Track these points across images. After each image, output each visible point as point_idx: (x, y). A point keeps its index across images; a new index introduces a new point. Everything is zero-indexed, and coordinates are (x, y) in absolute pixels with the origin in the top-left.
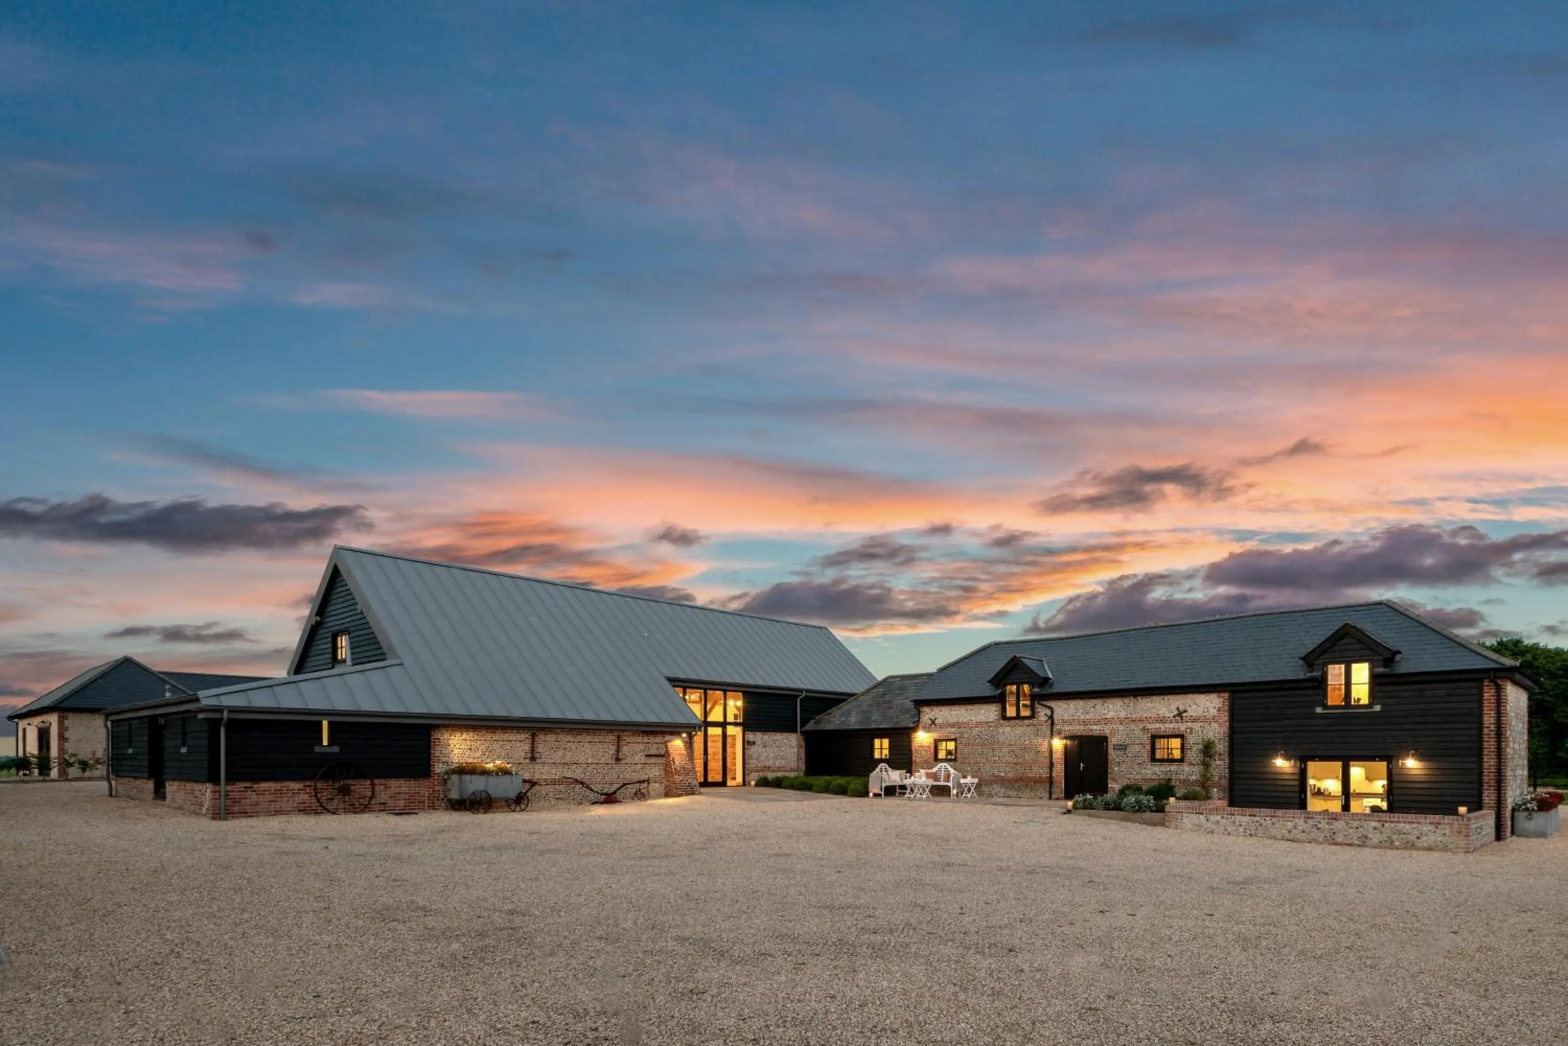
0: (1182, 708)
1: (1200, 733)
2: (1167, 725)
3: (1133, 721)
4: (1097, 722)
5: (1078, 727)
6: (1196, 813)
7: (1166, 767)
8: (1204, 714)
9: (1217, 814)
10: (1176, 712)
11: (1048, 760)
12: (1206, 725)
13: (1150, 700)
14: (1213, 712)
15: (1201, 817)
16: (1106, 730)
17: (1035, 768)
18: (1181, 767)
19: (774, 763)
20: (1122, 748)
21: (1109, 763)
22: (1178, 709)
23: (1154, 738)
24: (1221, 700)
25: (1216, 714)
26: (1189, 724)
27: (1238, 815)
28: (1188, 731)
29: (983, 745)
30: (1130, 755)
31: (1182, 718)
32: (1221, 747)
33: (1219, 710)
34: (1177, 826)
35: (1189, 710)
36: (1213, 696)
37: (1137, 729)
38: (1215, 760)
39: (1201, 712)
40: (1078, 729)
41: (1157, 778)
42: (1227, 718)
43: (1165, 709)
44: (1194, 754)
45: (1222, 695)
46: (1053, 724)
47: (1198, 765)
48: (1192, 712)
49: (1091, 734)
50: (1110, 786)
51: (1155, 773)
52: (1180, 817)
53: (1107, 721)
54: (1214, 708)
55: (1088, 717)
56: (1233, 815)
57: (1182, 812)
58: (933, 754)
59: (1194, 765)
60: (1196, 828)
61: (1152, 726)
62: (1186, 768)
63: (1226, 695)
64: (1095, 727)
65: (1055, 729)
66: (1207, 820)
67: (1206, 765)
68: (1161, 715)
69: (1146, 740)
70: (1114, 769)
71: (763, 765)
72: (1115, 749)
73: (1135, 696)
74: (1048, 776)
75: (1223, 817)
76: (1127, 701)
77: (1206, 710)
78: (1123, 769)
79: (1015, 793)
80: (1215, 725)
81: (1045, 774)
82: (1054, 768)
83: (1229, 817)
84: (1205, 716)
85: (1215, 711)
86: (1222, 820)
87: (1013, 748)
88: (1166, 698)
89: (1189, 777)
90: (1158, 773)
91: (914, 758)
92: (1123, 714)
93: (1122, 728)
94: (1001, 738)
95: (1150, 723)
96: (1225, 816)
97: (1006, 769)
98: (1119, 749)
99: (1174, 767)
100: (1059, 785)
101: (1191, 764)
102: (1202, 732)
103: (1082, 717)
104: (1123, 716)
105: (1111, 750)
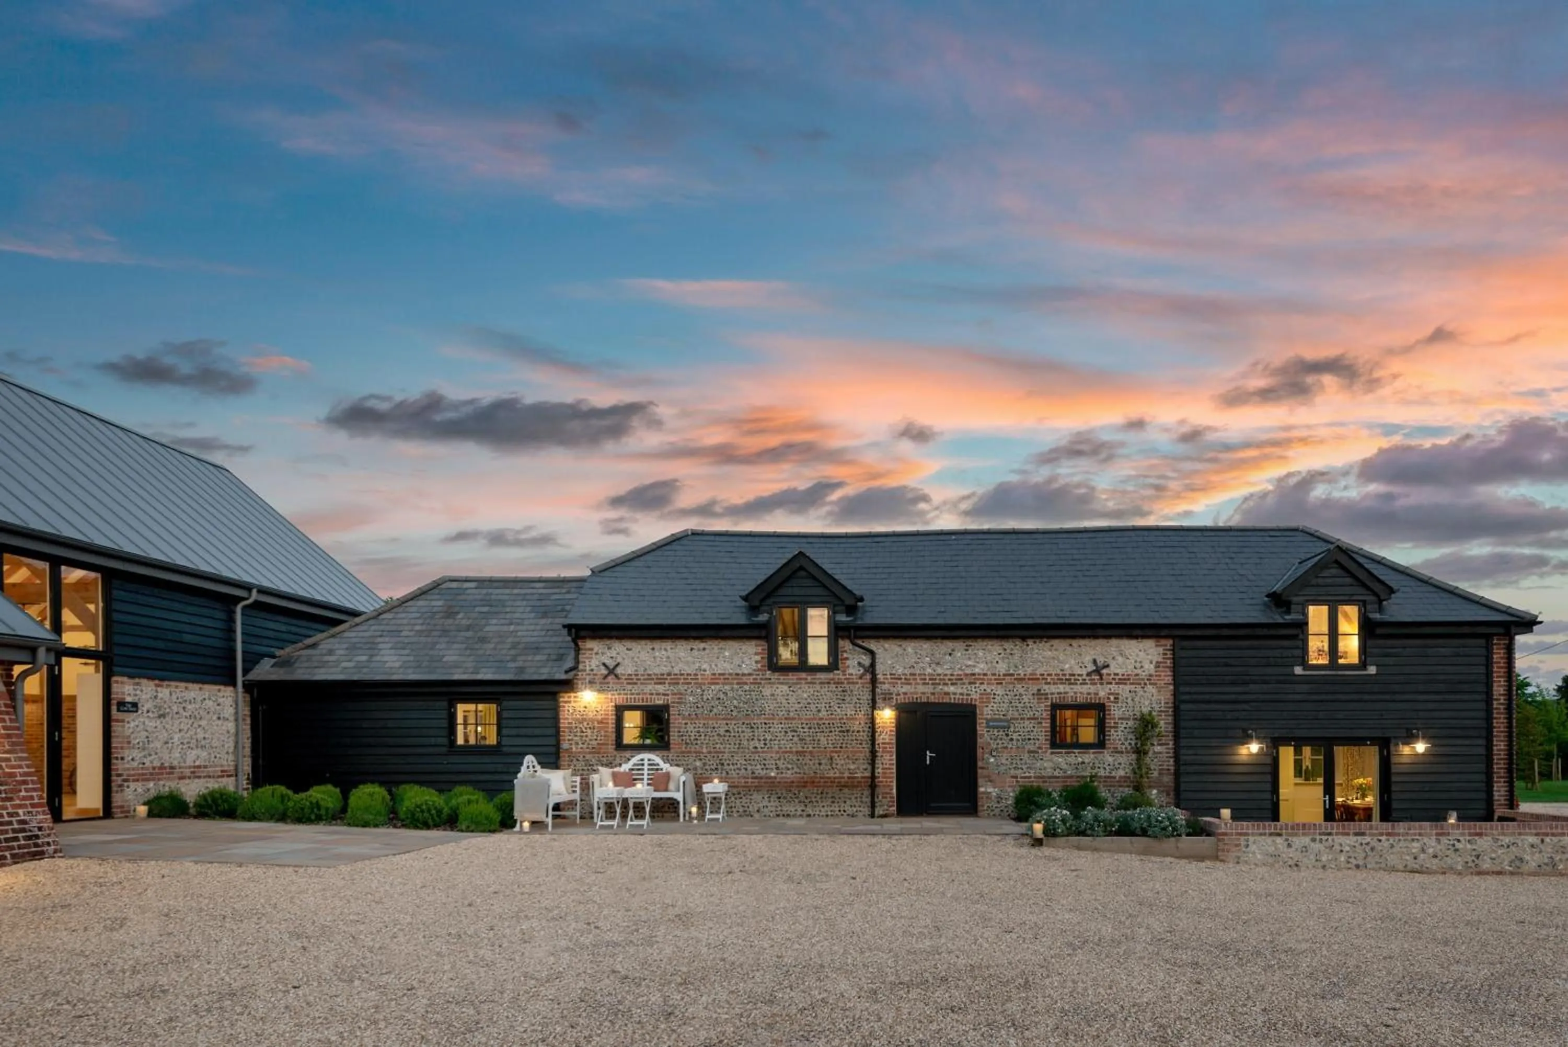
0: (1101, 661)
1: (1129, 700)
2: (1078, 688)
3: (1020, 680)
4: (957, 680)
5: (921, 688)
6: (1271, 834)
7: (1077, 757)
8: (1136, 671)
9: (1304, 834)
10: (1091, 668)
11: (867, 747)
12: (1139, 689)
13: (1048, 645)
14: (1150, 668)
15: (1279, 840)
16: (973, 694)
17: (839, 761)
18: (1100, 756)
19: (183, 757)
20: (1003, 725)
21: (979, 751)
22: (1095, 662)
23: (1056, 708)
24: (1161, 650)
25: (1152, 672)
26: (1114, 687)
27: (1337, 834)
28: (1112, 698)
29: (728, 718)
30: (1015, 736)
31: (1101, 675)
32: (1164, 724)
33: (1158, 664)
34: (1239, 858)
35: (1113, 665)
36: (1149, 644)
37: (1026, 693)
38: (1153, 745)
39: (1131, 667)
40: (921, 692)
41: (1062, 774)
42: (1169, 679)
43: (1073, 662)
44: (1119, 735)
45: (1163, 642)
46: (874, 681)
47: (1128, 752)
48: (1117, 667)
49: (946, 700)
50: (982, 789)
51: (1057, 767)
52: (1243, 843)
53: (973, 679)
54: (1151, 663)
55: (939, 671)
56: (1330, 834)
57: (1246, 834)
58: (613, 736)
59: (1122, 752)
60: (1271, 860)
61: (1053, 689)
62: (1108, 757)
63: (1169, 642)
64: (952, 689)
65: (878, 690)
66: (1289, 846)
67: (1140, 752)
68: (1067, 672)
69: (1043, 711)
70: (988, 761)
71: (157, 764)
72: (988, 727)
73: (1024, 639)
74: (868, 774)
75: (1314, 840)
76: (1009, 645)
77: (1138, 665)
78: (1004, 761)
79: (800, 808)
80: (1150, 689)
81: (861, 771)
82: (878, 761)
83: (1324, 838)
84: (1137, 675)
85: (1152, 666)
86: (1312, 844)
87: (794, 724)
88: (1075, 643)
89: (1113, 774)
90: (1065, 766)
91: (565, 745)
92: (1002, 668)
93: (1000, 691)
94: (770, 706)
95: (1047, 683)
96: (1318, 837)
97: (780, 763)
98: (997, 727)
99: (1088, 757)
100: (887, 790)
101: (1117, 751)
102: (1133, 700)
103: (929, 670)
104: (1003, 671)
105: (981, 729)
